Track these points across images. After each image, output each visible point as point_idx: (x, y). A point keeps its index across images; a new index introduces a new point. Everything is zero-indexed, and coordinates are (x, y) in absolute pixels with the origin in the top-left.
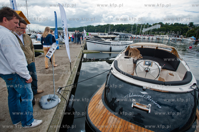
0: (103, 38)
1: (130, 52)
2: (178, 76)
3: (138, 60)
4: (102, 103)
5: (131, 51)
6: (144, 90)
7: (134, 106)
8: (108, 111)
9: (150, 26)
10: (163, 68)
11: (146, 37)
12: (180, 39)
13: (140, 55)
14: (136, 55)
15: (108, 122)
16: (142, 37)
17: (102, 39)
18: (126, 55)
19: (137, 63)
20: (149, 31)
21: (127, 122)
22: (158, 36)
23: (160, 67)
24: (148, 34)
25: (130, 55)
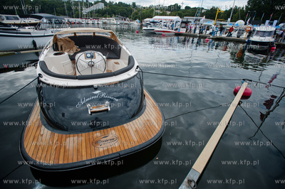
0: (15, 25)
1: (59, 44)
2: (123, 63)
3: (75, 54)
4: (46, 130)
5: (62, 43)
6: (96, 89)
7: (92, 113)
8: (60, 135)
9: (92, 5)
10: (108, 58)
11: (90, 22)
12: (127, 22)
13: (76, 48)
14: (71, 48)
15: (68, 148)
16: (84, 21)
17: (13, 27)
18: (55, 50)
19: (76, 58)
20: (91, 12)
21: (91, 133)
22: (104, 20)
23: (105, 57)
24: (92, 17)
25: (62, 50)
